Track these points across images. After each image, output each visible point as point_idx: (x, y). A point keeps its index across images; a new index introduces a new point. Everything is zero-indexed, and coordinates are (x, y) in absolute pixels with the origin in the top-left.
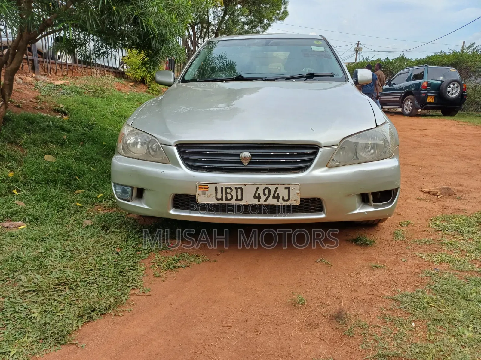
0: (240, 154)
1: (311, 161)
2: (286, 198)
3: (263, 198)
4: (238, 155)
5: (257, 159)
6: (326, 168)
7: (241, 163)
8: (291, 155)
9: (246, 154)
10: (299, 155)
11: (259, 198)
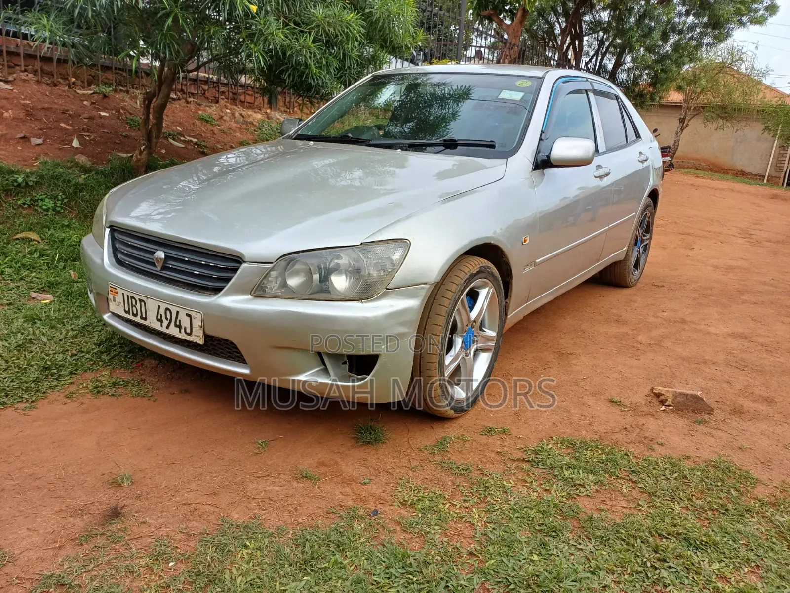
0: (155, 252)
1: (228, 280)
2: (188, 331)
3: (166, 323)
4: (153, 253)
5: (171, 264)
6: (250, 297)
7: (153, 264)
8: (207, 266)
9: (160, 254)
10: (215, 268)
11: (161, 321)
